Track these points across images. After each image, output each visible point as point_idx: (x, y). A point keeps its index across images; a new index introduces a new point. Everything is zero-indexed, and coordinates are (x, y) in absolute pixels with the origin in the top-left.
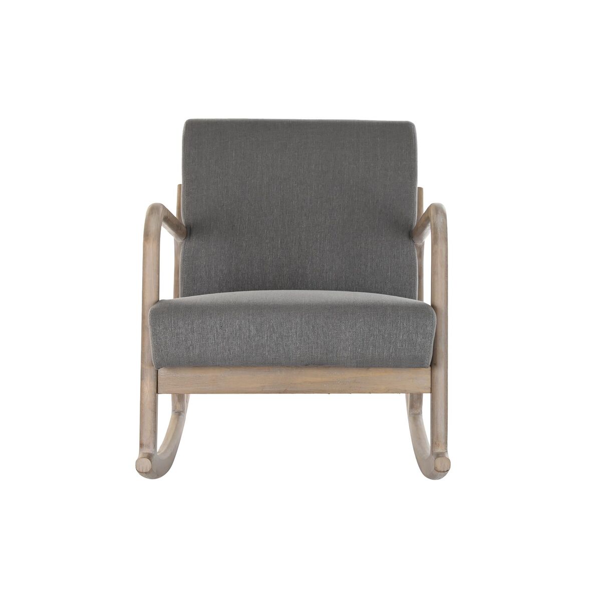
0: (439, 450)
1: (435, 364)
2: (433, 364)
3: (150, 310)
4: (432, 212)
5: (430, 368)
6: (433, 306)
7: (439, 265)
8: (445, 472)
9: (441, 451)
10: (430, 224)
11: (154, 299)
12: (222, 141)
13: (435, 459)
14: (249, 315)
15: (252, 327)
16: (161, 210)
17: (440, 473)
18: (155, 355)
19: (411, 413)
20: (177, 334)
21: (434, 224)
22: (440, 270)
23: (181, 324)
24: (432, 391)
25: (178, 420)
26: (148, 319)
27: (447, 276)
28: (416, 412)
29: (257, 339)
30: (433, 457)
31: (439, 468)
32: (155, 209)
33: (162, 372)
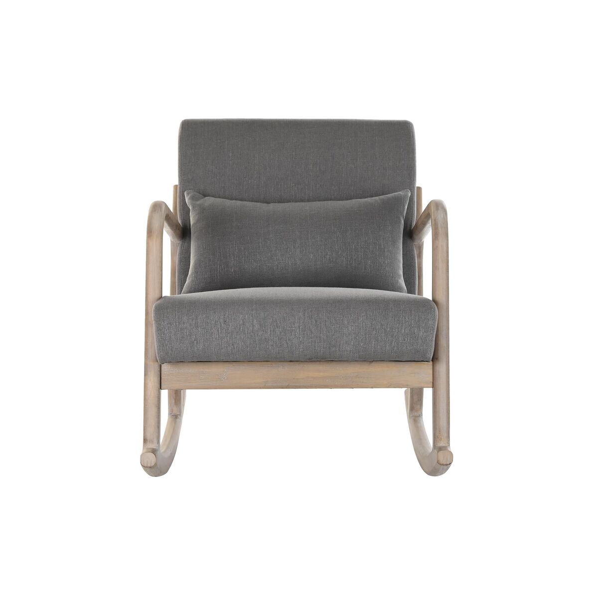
0: (441, 444)
1: (437, 359)
2: (435, 359)
3: (154, 306)
4: (433, 209)
5: (431, 363)
6: (434, 300)
7: (440, 260)
8: (448, 465)
9: (444, 445)
10: (430, 221)
11: (157, 295)
12: (219, 141)
13: (438, 452)
14: (252, 310)
15: (255, 321)
16: (164, 207)
17: (442, 466)
18: (159, 350)
19: (411, 415)
20: (182, 329)
21: (435, 220)
22: (441, 265)
23: (185, 319)
24: (433, 386)
25: (175, 423)
26: (152, 315)
27: (448, 272)
28: (416, 414)
29: (260, 334)
30: (436, 451)
31: (442, 461)
32: (157, 207)
33: (165, 367)
